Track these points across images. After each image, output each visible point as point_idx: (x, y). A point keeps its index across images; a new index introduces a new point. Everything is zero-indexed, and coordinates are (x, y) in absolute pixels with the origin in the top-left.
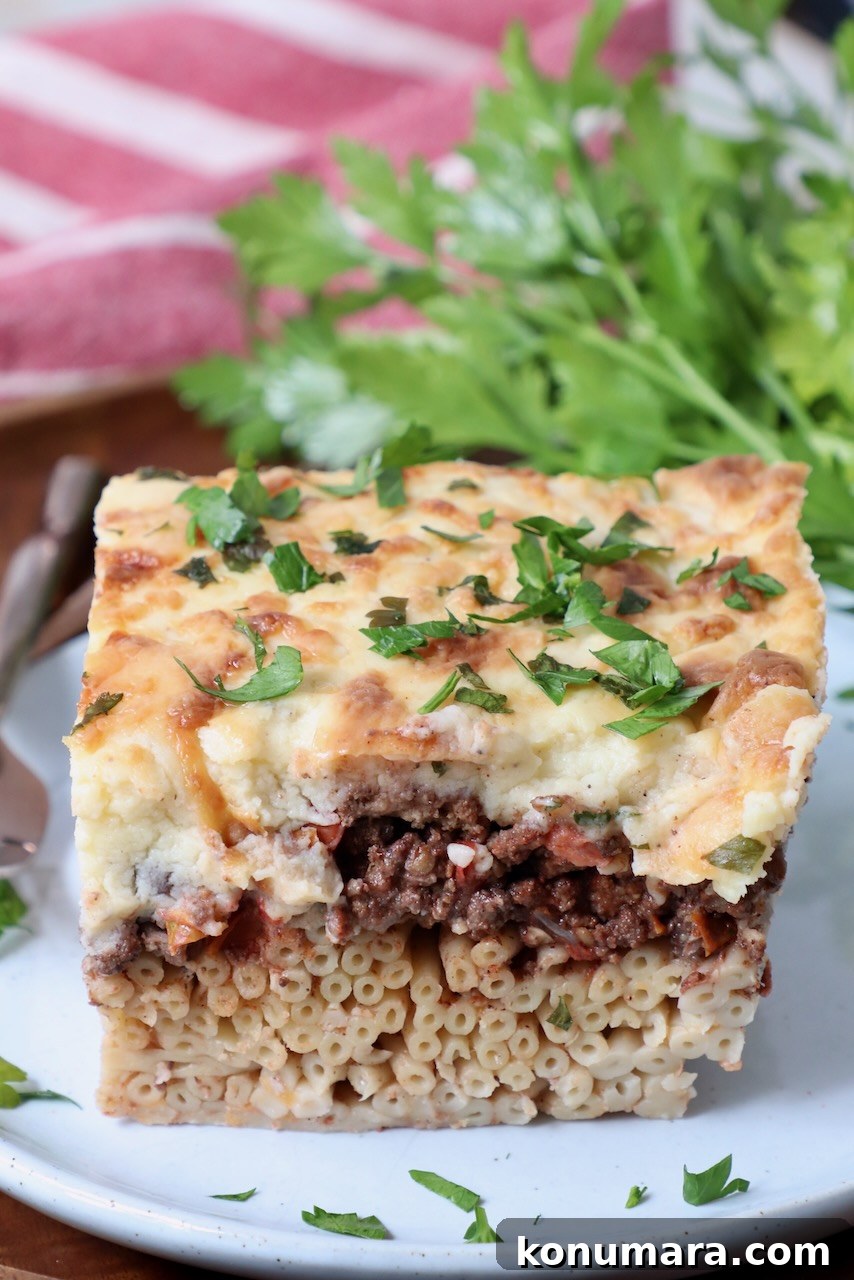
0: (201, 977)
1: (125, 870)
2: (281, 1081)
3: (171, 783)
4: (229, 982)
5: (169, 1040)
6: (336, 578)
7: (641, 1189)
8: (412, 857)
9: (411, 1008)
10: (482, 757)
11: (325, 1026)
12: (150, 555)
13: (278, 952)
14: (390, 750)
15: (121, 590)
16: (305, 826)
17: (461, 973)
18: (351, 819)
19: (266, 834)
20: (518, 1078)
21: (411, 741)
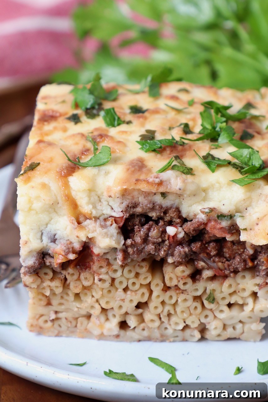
0: (67, 277)
1: (38, 232)
2: (99, 320)
3: (56, 198)
4: (79, 279)
5: (55, 302)
6: (129, 123)
7: (240, 368)
8: (152, 231)
9: (151, 292)
10: (181, 191)
11: (116, 298)
12: (57, 112)
13: (98, 268)
14: (144, 187)
15: (44, 124)
16: (110, 217)
17: (171, 279)
18: (128, 215)
19: (94, 219)
20: (193, 322)
21: (152, 184)
